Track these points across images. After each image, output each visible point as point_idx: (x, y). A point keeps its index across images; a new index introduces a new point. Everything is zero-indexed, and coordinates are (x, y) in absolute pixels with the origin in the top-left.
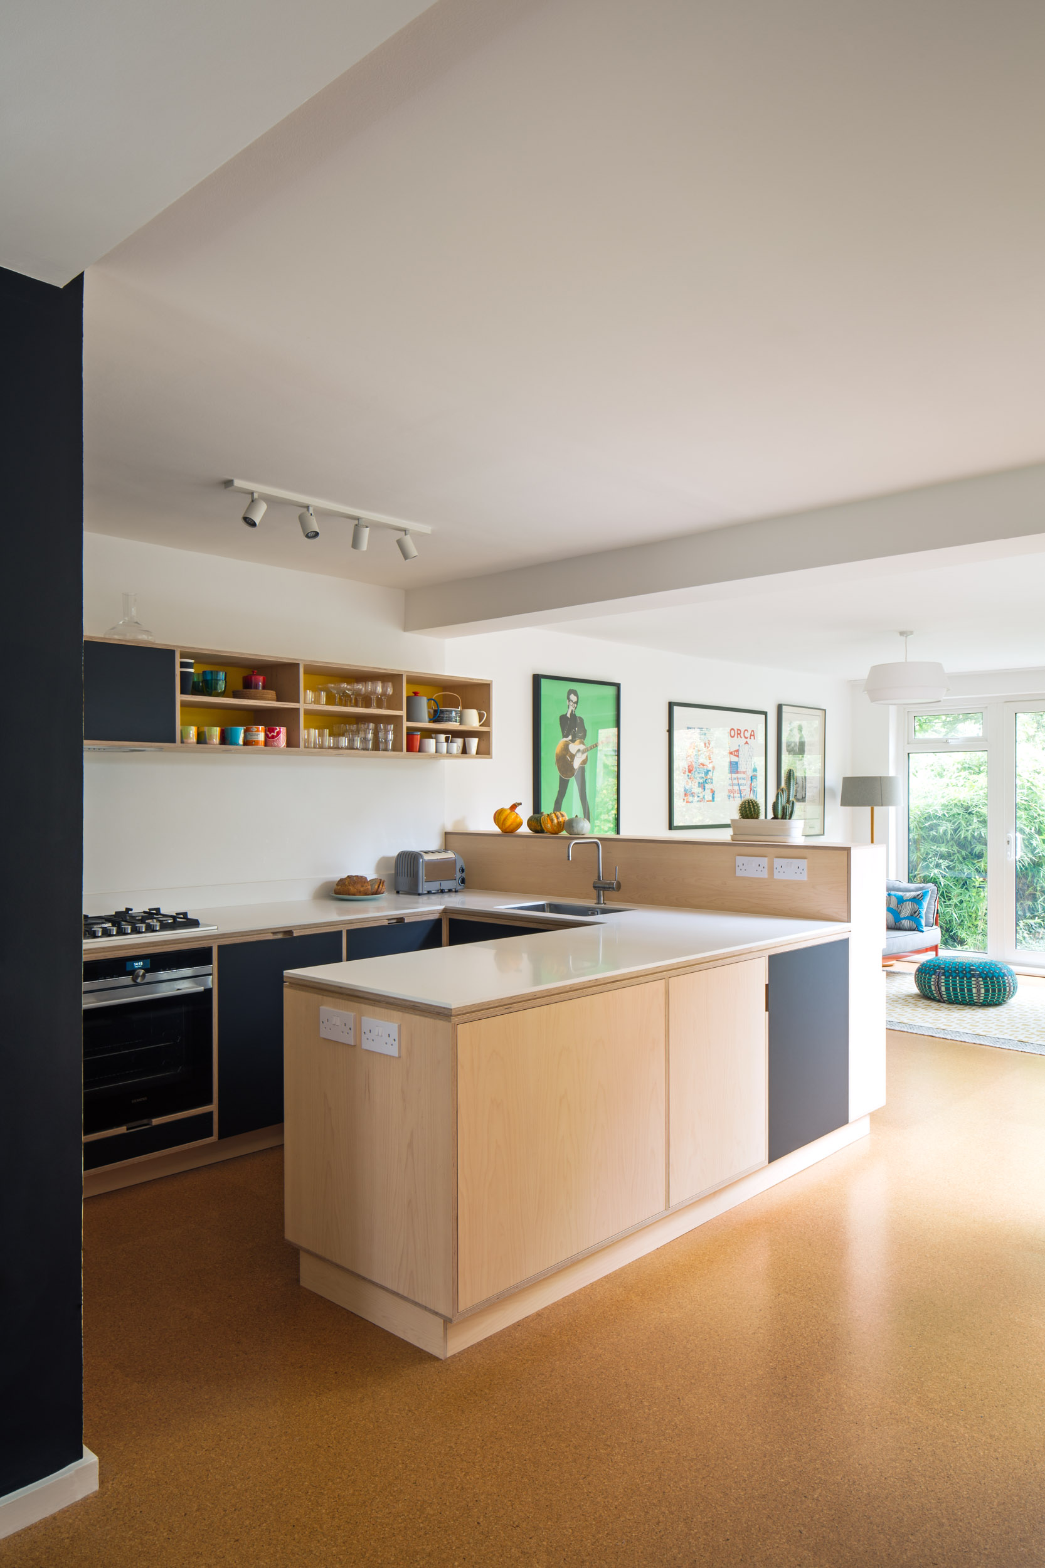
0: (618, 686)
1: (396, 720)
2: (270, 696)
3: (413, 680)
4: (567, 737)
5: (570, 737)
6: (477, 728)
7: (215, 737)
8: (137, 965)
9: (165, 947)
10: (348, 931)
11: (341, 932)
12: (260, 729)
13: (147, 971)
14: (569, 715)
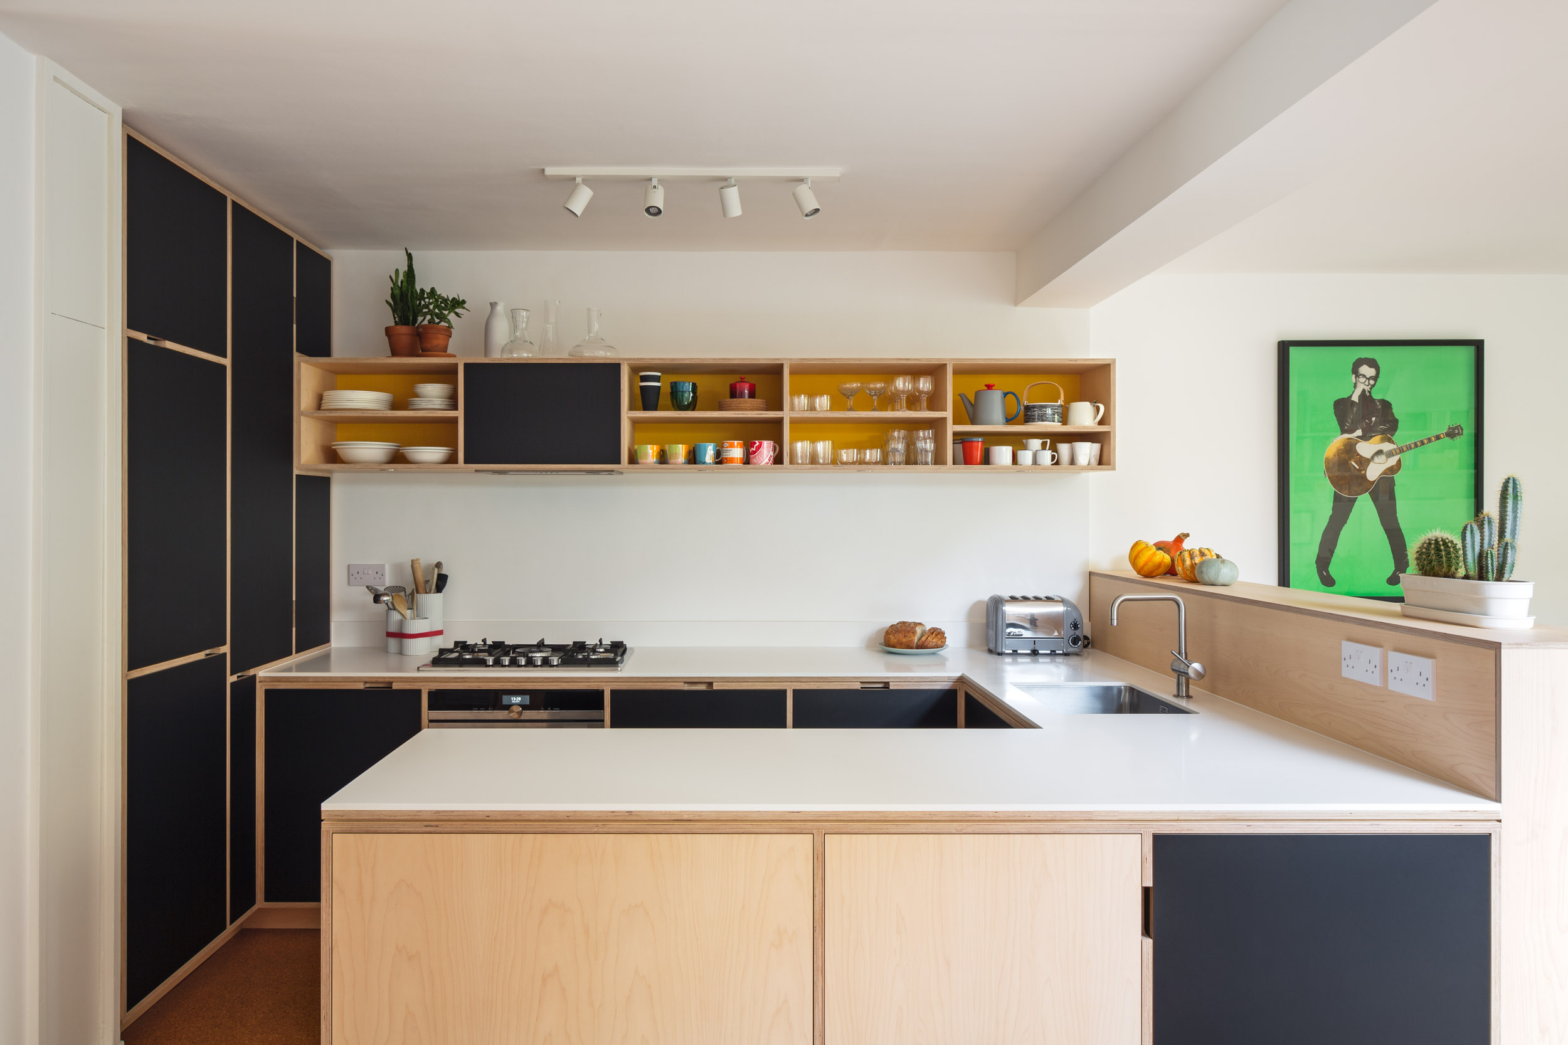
0: (1478, 346)
1: (936, 425)
2: (749, 405)
3: (964, 371)
4: (1352, 431)
5: (1359, 433)
6: (1092, 428)
7: (681, 456)
8: (516, 700)
9: (546, 684)
10: (795, 692)
11: (785, 692)
12: (736, 444)
13: (525, 707)
14: (1355, 398)
